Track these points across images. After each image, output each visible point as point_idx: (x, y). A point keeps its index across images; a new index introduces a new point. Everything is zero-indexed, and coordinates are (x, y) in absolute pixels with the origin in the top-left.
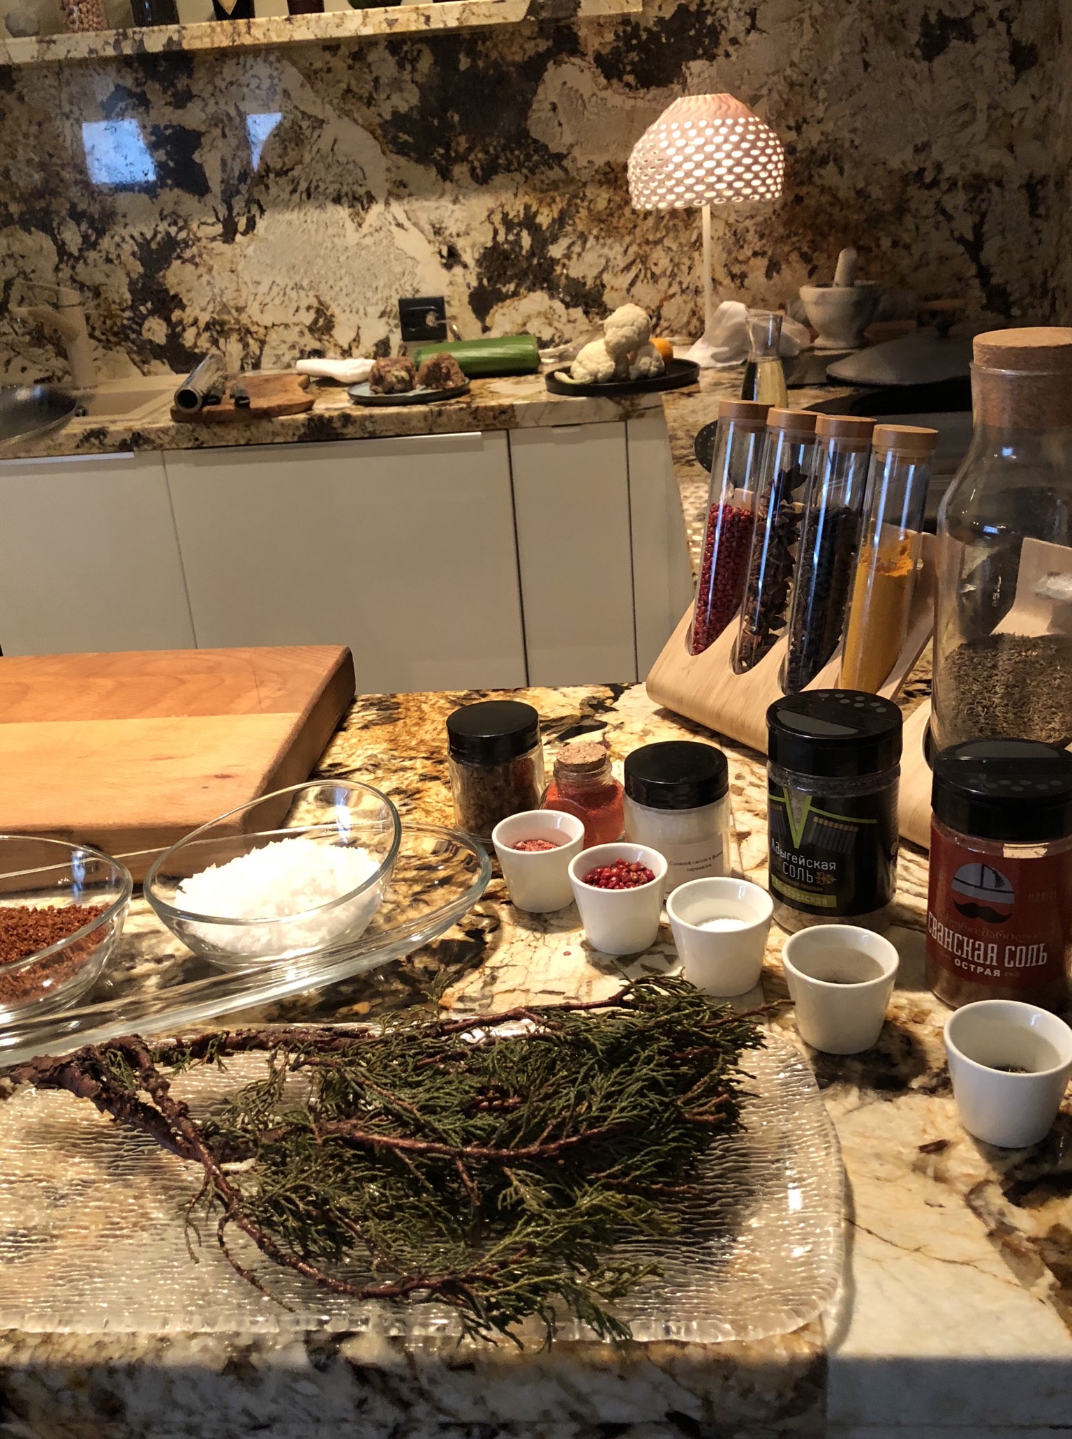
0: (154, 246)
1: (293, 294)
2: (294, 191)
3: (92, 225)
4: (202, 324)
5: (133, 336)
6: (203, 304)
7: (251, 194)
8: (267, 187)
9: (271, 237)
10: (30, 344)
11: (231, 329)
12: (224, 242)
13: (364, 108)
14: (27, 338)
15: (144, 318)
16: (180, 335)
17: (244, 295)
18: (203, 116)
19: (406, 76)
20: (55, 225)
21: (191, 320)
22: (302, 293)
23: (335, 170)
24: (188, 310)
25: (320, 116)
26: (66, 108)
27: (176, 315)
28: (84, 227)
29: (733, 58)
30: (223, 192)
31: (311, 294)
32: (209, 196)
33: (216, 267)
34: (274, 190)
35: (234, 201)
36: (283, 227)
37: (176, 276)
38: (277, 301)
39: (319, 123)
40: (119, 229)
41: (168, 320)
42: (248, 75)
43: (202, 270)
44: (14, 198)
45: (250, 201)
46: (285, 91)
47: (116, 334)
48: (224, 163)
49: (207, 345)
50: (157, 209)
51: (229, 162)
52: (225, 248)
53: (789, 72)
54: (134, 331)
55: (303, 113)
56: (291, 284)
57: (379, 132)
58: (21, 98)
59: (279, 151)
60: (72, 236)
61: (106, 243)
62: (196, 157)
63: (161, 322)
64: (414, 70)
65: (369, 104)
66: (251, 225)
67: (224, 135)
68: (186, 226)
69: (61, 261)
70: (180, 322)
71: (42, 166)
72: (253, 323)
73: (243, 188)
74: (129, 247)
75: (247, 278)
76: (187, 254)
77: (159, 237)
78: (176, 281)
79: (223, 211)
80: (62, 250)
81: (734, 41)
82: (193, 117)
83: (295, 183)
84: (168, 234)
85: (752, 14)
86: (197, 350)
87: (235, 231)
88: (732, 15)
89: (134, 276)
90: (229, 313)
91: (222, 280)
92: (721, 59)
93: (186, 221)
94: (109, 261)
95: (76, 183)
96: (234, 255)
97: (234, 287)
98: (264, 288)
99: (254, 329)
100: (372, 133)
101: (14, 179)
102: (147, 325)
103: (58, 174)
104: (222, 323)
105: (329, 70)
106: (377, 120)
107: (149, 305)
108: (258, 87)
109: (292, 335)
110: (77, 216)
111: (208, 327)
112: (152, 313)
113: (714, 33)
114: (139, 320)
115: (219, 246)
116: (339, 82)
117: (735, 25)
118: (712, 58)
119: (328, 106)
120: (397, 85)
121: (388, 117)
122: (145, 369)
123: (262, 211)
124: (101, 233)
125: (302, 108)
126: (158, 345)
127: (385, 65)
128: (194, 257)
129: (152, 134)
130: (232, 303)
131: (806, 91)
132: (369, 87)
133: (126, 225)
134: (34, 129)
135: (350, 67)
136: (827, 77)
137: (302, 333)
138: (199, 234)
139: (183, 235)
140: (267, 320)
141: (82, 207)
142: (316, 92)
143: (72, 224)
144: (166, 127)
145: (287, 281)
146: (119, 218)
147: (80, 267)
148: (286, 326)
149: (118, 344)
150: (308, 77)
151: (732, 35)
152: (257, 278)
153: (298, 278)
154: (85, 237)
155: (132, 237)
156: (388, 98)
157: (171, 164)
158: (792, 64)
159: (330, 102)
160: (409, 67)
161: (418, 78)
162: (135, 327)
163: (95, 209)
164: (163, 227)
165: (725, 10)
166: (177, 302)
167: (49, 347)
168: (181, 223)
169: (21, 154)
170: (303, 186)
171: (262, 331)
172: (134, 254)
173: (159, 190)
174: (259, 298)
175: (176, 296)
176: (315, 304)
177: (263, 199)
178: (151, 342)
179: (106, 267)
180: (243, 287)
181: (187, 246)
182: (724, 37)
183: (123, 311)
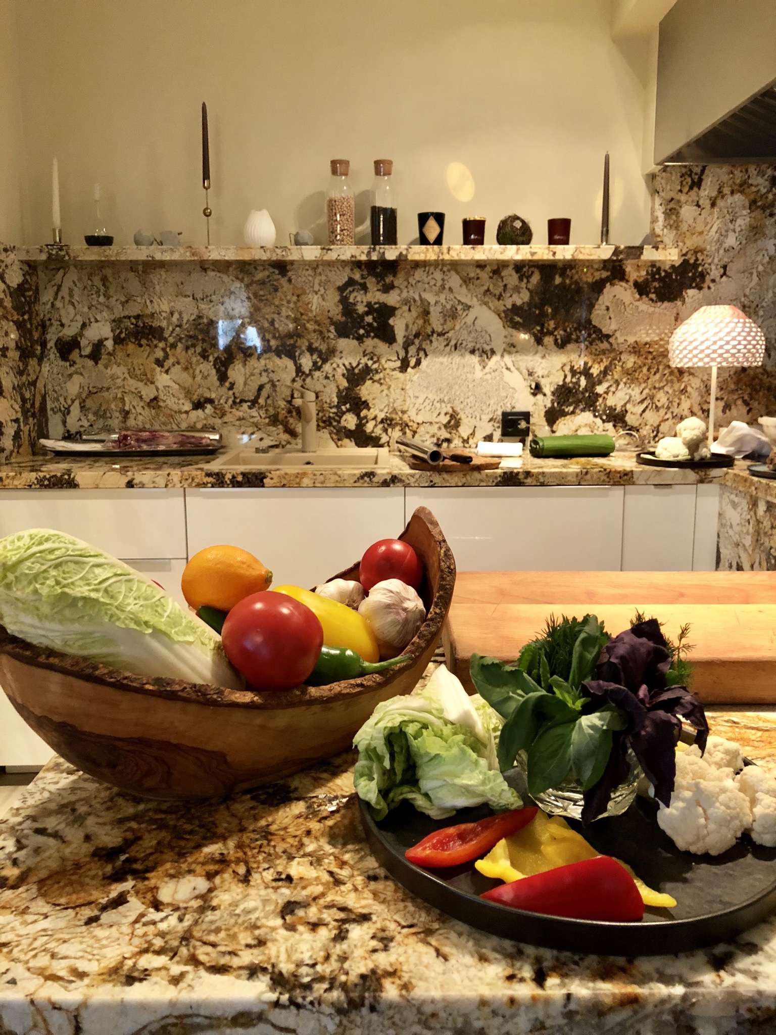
0: (356, 371)
1: (438, 405)
2: (447, 345)
3: (320, 356)
4: (379, 420)
5: (335, 424)
6: (382, 407)
7: (421, 345)
8: (431, 342)
9: (429, 371)
10: (268, 425)
11: (397, 424)
12: (401, 372)
13: (496, 301)
14: (267, 420)
15: (344, 413)
16: (364, 425)
17: (407, 404)
18: (399, 298)
19: (523, 285)
20: (297, 354)
21: (373, 416)
22: (443, 405)
23: (473, 334)
24: (372, 410)
25: (469, 304)
26: (316, 288)
27: (364, 413)
28: (315, 357)
29: (712, 290)
30: (404, 343)
31: (449, 406)
32: (394, 345)
33: (393, 386)
34: (435, 344)
35: (409, 349)
36: (437, 366)
37: (367, 390)
38: (428, 408)
39: (468, 307)
40: (337, 360)
41: (358, 415)
42: (430, 277)
43: (384, 387)
44: (274, 337)
45: (419, 349)
46: (450, 288)
47: (324, 422)
48: (407, 326)
49: (381, 432)
50: (361, 350)
51: (410, 326)
52: (401, 375)
53: (743, 299)
54: (335, 421)
55: (459, 301)
56: (437, 399)
57: (503, 315)
58: (290, 281)
59: (442, 321)
60: (306, 362)
61: (327, 367)
62: (391, 322)
63: (353, 416)
64: (528, 282)
65: (499, 299)
66: (418, 363)
67: (410, 310)
68: (378, 361)
69: (297, 375)
70: (366, 417)
71: (295, 320)
72: (410, 421)
73: (417, 341)
74: (341, 370)
75: (411, 394)
76: (377, 377)
77: (361, 366)
78: (367, 393)
79: (402, 354)
80: (299, 370)
81: (713, 281)
82: (392, 299)
83: (448, 341)
84: (366, 365)
85: (725, 267)
86: (373, 435)
87: (408, 366)
88: (713, 267)
89: (341, 388)
90: (397, 413)
91: (395, 394)
92: (706, 290)
93: (378, 358)
94: (327, 378)
95: (315, 331)
96: (405, 380)
97: (402, 398)
98: (420, 400)
99: (410, 424)
100: (499, 315)
101: (277, 326)
102: (344, 417)
103: (304, 325)
104: (391, 420)
105: (478, 278)
106: (503, 308)
107: (348, 406)
108: (435, 285)
109: (434, 429)
110: (311, 350)
111: (382, 421)
112: (348, 411)
113: (702, 276)
114: (340, 414)
115: (397, 374)
116: (483, 285)
117: (715, 273)
118: (700, 288)
119: (475, 299)
120: (517, 289)
121: (509, 306)
122: (339, 443)
123: (426, 355)
124: (325, 361)
125: (459, 298)
126: (350, 430)
127: (511, 278)
128: (380, 379)
129: (366, 306)
130: (399, 408)
131: (752, 310)
132: (501, 289)
133: (341, 358)
134: (295, 298)
135: (491, 278)
136: (764, 304)
137: (440, 428)
138: (386, 366)
139: (375, 366)
140: (420, 419)
141: (315, 345)
142: (469, 290)
143: (308, 355)
144: (375, 303)
145: (435, 397)
146: (338, 353)
147: (309, 380)
148: (431, 423)
149: (324, 428)
150: (465, 281)
151: (712, 277)
152: (416, 394)
153: (442, 396)
154: (315, 363)
155: (344, 365)
156: (511, 296)
157: (375, 324)
158: (745, 296)
159: (476, 296)
160: (525, 280)
161: (530, 286)
162: (337, 418)
163: (323, 347)
164: (364, 360)
165: (710, 264)
166: (366, 406)
167: (280, 427)
168: (375, 359)
169: (284, 312)
170: (453, 342)
171: (415, 425)
172: (343, 375)
173: (365, 339)
174: (417, 406)
175: (365, 402)
176: (450, 411)
177: (427, 348)
178: (345, 427)
179: (325, 382)
180: (408, 399)
181: (377, 372)
182: (708, 278)
183: (331, 408)
